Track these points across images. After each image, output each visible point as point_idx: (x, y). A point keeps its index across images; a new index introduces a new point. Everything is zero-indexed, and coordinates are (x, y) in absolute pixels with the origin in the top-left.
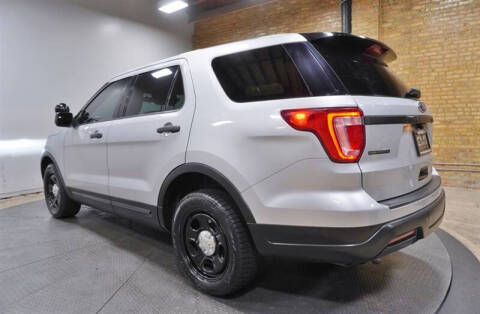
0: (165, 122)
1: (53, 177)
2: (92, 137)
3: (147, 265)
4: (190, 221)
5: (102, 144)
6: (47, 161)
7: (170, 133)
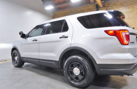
0: (62, 35)
1: (15, 54)
2: (33, 41)
3: (52, 80)
4: (71, 65)
5: (37, 43)
6: (14, 49)
7: (64, 38)
